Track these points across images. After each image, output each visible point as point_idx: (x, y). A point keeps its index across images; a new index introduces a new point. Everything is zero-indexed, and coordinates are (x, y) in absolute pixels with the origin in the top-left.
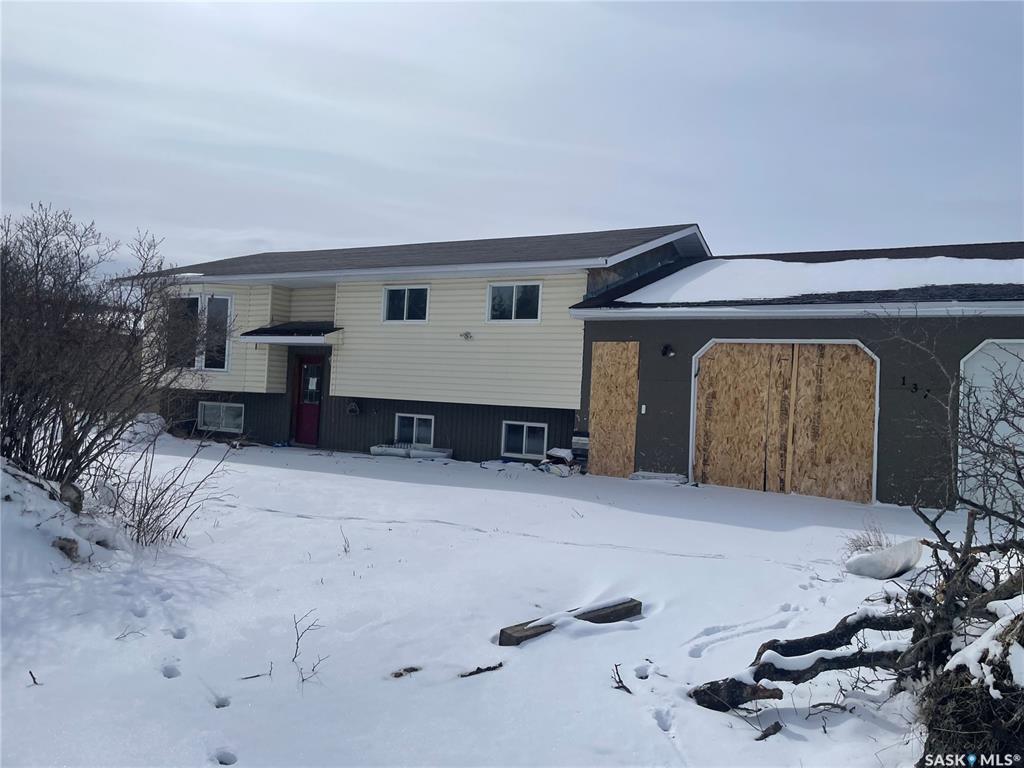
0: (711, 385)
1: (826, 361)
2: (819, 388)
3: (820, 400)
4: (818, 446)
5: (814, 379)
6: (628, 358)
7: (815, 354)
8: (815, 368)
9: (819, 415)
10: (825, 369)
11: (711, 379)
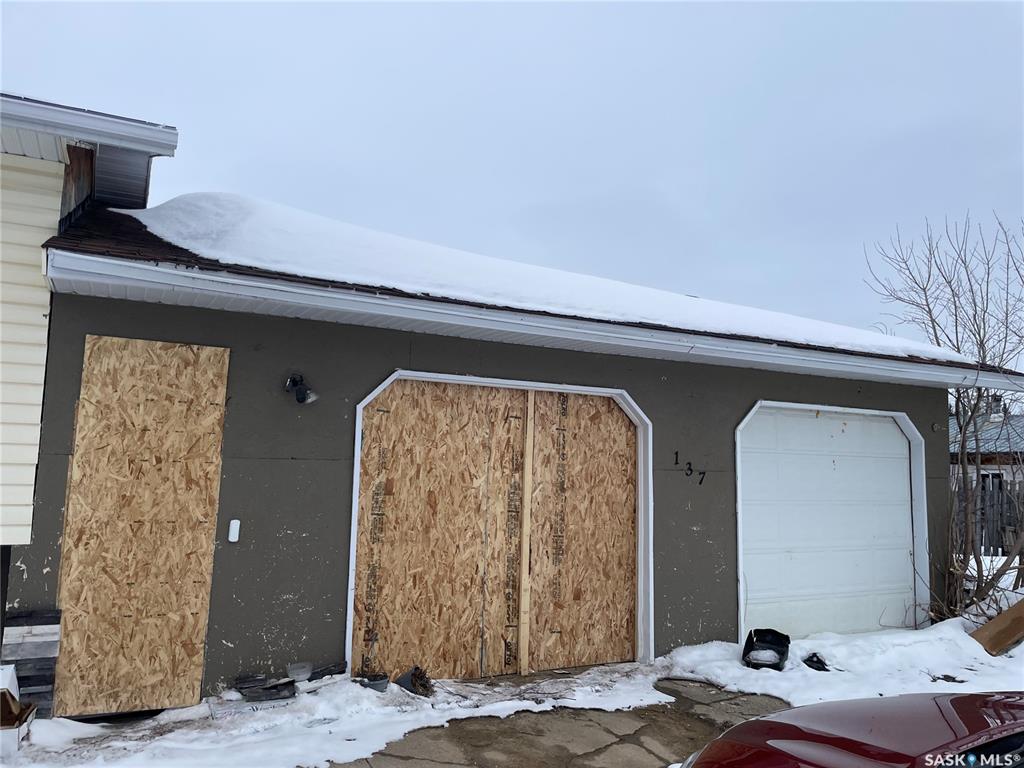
0: (382, 466)
1: (571, 421)
2: (561, 469)
3: (563, 490)
4: (563, 571)
5: (554, 451)
6: (195, 385)
7: (555, 408)
8: (556, 433)
9: (562, 516)
10: (569, 435)
11: (382, 454)
